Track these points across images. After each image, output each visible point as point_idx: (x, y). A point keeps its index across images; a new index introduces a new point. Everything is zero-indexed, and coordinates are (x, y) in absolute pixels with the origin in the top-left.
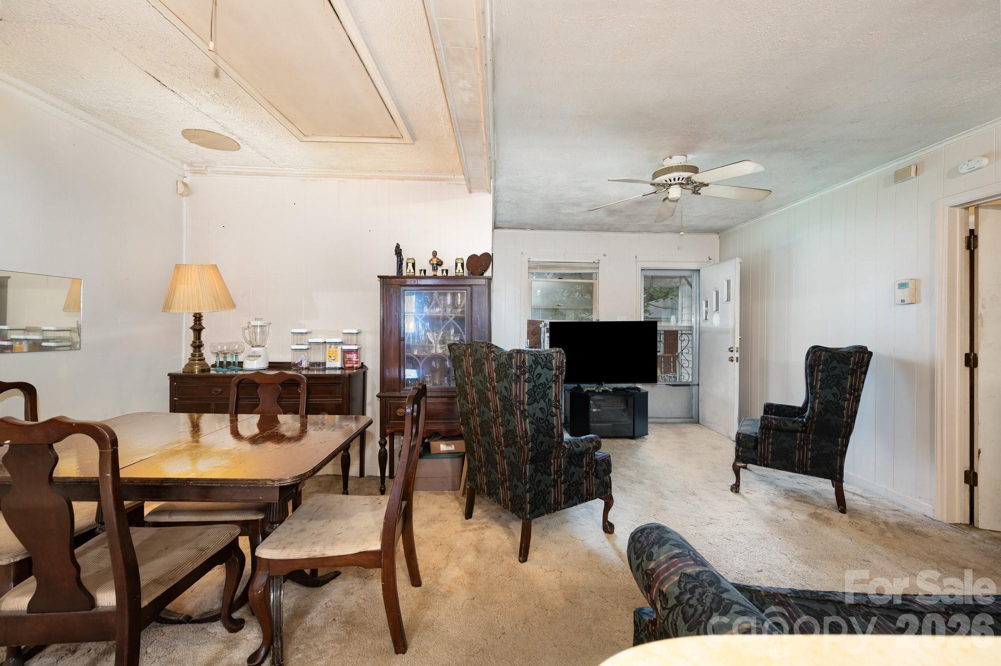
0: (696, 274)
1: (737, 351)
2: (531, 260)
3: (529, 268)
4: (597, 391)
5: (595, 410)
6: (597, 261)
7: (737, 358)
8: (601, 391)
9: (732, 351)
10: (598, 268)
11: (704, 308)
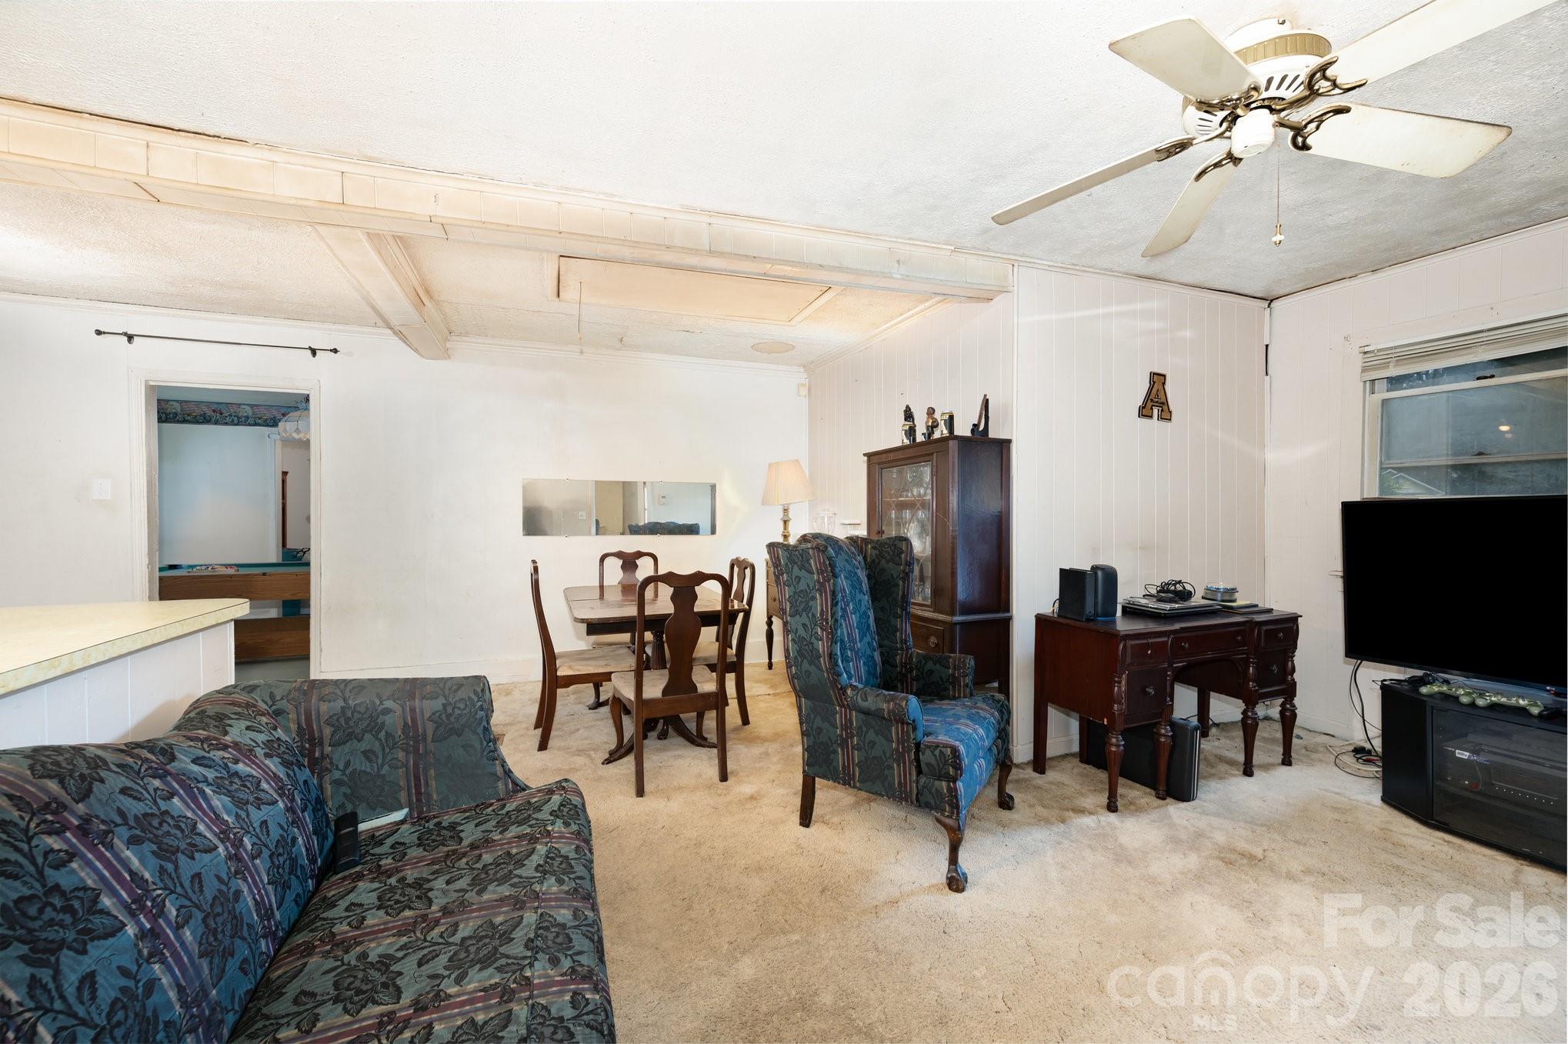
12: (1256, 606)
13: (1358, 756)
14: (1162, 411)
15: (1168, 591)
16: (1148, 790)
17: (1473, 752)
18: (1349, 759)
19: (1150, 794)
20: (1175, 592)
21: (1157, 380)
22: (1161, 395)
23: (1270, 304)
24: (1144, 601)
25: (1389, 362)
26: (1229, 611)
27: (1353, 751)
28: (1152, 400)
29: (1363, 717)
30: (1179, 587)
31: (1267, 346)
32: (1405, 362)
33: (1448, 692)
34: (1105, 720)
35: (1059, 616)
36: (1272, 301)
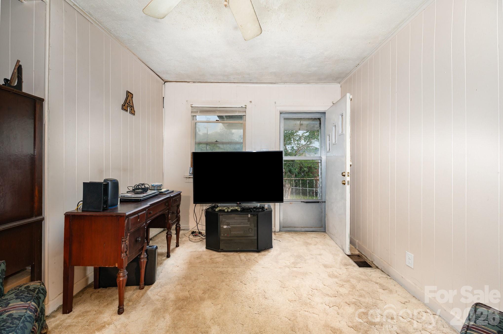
0: (323, 115)
1: (348, 176)
2: (192, 106)
3: (192, 112)
4: (226, 210)
5: (225, 227)
6: (245, 106)
7: (348, 182)
8: (229, 210)
9: (344, 176)
10: (245, 111)
11: (328, 142)
12: (168, 190)
13: (193, 235)
14: (131, 109)
15: (139, 189)
16: (135, 287)
17: (227, 225)
18: (191, 237)
19: (137, 289)
20: (142, 189)
21: (129, 95)
22: (131, 102)
23: (164, 83)
24: (129, 195)
25: (198, 111)
26: (161, 194)
27: (191, 233)
28: (127, 104)
29: (197, 222)
30: (143, 187)
31: (164, 97)
32: (201, 112)
33: (222, 209)
34: (117, 264)
35: (83, 211)
36: (165, 82)
